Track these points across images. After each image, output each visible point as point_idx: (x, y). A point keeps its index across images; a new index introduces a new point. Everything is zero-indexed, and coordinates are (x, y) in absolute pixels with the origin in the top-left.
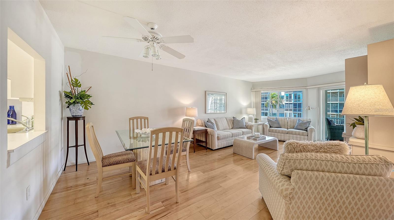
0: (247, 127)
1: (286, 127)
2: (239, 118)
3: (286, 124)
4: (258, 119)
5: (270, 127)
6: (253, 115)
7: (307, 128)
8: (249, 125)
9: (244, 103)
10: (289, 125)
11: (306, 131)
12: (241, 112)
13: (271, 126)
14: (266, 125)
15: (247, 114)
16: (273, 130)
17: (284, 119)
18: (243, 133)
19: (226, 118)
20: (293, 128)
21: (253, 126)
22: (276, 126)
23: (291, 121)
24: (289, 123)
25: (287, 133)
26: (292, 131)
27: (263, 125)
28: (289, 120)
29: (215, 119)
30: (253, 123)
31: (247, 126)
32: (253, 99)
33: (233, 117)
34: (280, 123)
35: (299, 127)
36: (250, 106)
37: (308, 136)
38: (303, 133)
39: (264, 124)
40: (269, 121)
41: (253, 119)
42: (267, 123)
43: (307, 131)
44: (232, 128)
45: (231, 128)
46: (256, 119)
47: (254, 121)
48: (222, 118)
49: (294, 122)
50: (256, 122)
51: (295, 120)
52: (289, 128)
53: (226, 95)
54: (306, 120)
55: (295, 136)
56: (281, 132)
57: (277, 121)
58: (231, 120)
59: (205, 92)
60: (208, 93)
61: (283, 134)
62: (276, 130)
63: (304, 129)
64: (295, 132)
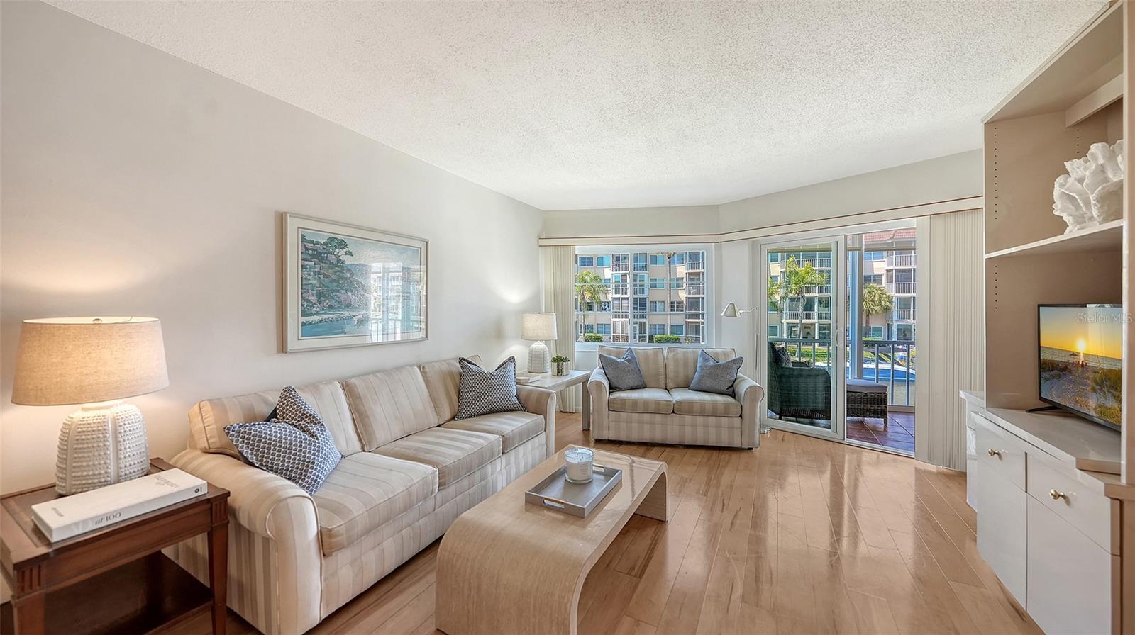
0: (524, 404)
1: (662, 383)
2: (488, 365)
3: (662, 370)
4: (566, 360)
5: (612, 388)
6: (547, 342)
7: (732, 386)
8: (530, 392)
9: (513, 295)
10: (671, 375)
11: (730, 395)
12: (497, 333)
13: (615, 384)
14: (598, 384)
15: (525, 338)
16: (623, 401)
17: (656, 354)
18: (508, 444)
19: (422, 368)
20: (686, 385)
21: (552, 398)
22: (631, 384)
23: (676, 361)
24: (671, 367)
25: (673, 412)
26: (692, 404)
27: (585, 381)
28: (671, 355)
29: (353, 381)
30: (546, 381)
31: (523, 395)
32: (547, 280)
33: (462, 360)
34: (642, 366)
35: (708, 383)
36: (533, 306)
37: (741, 416)
38: (727, 406)
39: (587, 377)
40: (606, 363)
41: (549, 359)
42: (597, 375)
43: (733, 395)
44: (453, 418)
45: (448, 415)
46: (559, 361)
47: (550, 367)
48: (398, 369)
49: (686, 364)
50: (559, 373)
51: (691, 357)
52: (670, 385)
53: (423, 252)
54: (725, 354)
55: (700, 419)
56: (652, 407)
57: (632, 360)
58: (451, 374)
59: (281, 219)
60: (298, 228)
61: (658, 418)
62: (635, 402)
63: (725, 388)
64: (703, 403)
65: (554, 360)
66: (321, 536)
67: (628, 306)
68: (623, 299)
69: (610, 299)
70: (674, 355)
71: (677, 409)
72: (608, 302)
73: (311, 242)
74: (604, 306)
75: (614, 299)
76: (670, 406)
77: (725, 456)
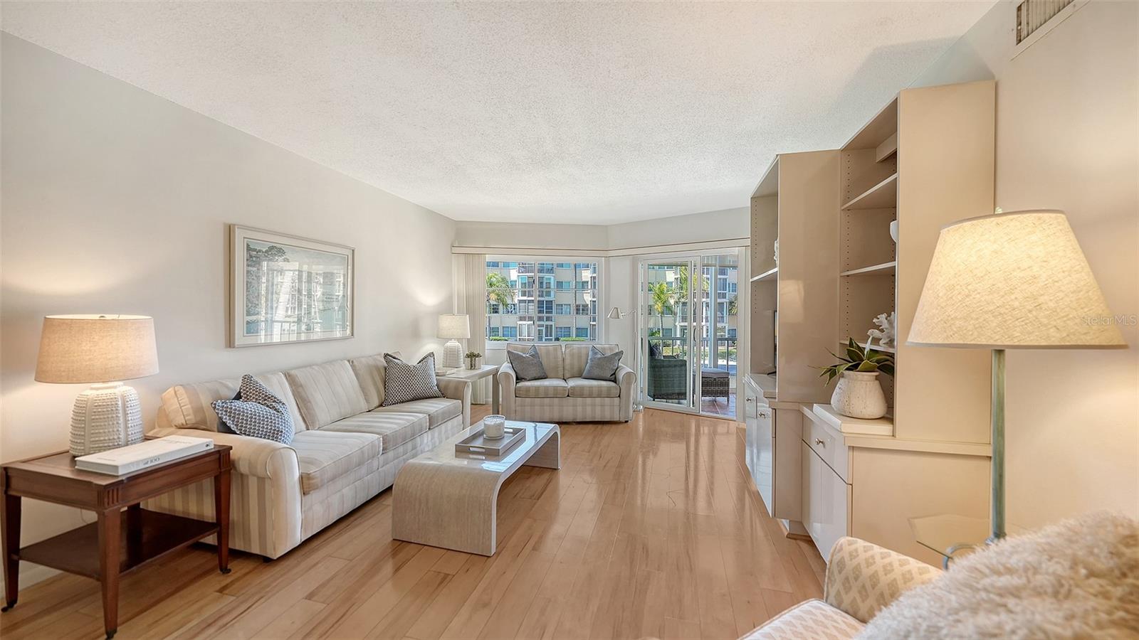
0: (443, 392)
1: (561, 374)
2: (411, 358)
3: (561, 362)
4: (478, 356)
5: (519, 379)
6: (459, 340)
7: (614, 374)
8: (449, 382)
9: (427, 297)
10: (567, 367)
11: (613, 381)
12: (415, 333)
13: (521, 375)
14: (507, 375)
15: (442, 339)
16: (528, 389)
17: (555, 350)
18: (433, 422)
19: (351, 362)
20: (580, 376)
21: (468, 386)
22: (535, 375)
23: (572, 355)
24: (568, 361)
25: (568, 396)
26: (582, 388)
27: (495, 374)
28: (567, 350)
29: (293, 372)
30: (461, 373)
31: (442, 385)
32: (459, 284)
33: (386, 355)
34: (544, 361)
35: (597, 372)
36: (446, 309)
37: (619, 396)
38: (609, 389)
39: (497, 370)
40: (513, 358)
41: (462, 356)
42: (506, 367)
43: (615, 381)
44: (381, 405)
45: (376, 403)
46: (472, 356)
47: (463, 363)
48: (331, 362)
49: (580, 357)
50: (472, 367)
51: (584, 352)
52: (567, 375)
53: (350, 259)
54: (611, 349)
55: (589, 400)
56: (551, 393)
57: (536, 355)
58: (377, 368)
59: (230, 231)
60: (244, 238)
61: (556, 400)
62: (537, 388)
63: (608, 376)
64: (591, 387)
65: (468, 356)
66: (302, 478)
67: (533, 309)
68: (529, 301)
69: (516, 301)
70: (570, 351)
71: (571, 394)
72: (514, 305)
73: (255, 250)
74: (511, 308)
75: (520, 301)
76: (565, 390)
77: (606, 427)
